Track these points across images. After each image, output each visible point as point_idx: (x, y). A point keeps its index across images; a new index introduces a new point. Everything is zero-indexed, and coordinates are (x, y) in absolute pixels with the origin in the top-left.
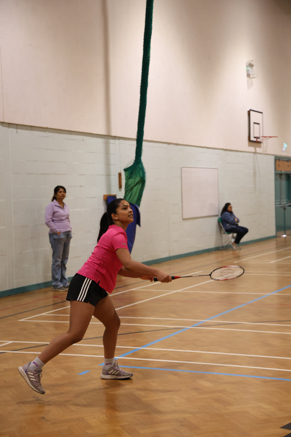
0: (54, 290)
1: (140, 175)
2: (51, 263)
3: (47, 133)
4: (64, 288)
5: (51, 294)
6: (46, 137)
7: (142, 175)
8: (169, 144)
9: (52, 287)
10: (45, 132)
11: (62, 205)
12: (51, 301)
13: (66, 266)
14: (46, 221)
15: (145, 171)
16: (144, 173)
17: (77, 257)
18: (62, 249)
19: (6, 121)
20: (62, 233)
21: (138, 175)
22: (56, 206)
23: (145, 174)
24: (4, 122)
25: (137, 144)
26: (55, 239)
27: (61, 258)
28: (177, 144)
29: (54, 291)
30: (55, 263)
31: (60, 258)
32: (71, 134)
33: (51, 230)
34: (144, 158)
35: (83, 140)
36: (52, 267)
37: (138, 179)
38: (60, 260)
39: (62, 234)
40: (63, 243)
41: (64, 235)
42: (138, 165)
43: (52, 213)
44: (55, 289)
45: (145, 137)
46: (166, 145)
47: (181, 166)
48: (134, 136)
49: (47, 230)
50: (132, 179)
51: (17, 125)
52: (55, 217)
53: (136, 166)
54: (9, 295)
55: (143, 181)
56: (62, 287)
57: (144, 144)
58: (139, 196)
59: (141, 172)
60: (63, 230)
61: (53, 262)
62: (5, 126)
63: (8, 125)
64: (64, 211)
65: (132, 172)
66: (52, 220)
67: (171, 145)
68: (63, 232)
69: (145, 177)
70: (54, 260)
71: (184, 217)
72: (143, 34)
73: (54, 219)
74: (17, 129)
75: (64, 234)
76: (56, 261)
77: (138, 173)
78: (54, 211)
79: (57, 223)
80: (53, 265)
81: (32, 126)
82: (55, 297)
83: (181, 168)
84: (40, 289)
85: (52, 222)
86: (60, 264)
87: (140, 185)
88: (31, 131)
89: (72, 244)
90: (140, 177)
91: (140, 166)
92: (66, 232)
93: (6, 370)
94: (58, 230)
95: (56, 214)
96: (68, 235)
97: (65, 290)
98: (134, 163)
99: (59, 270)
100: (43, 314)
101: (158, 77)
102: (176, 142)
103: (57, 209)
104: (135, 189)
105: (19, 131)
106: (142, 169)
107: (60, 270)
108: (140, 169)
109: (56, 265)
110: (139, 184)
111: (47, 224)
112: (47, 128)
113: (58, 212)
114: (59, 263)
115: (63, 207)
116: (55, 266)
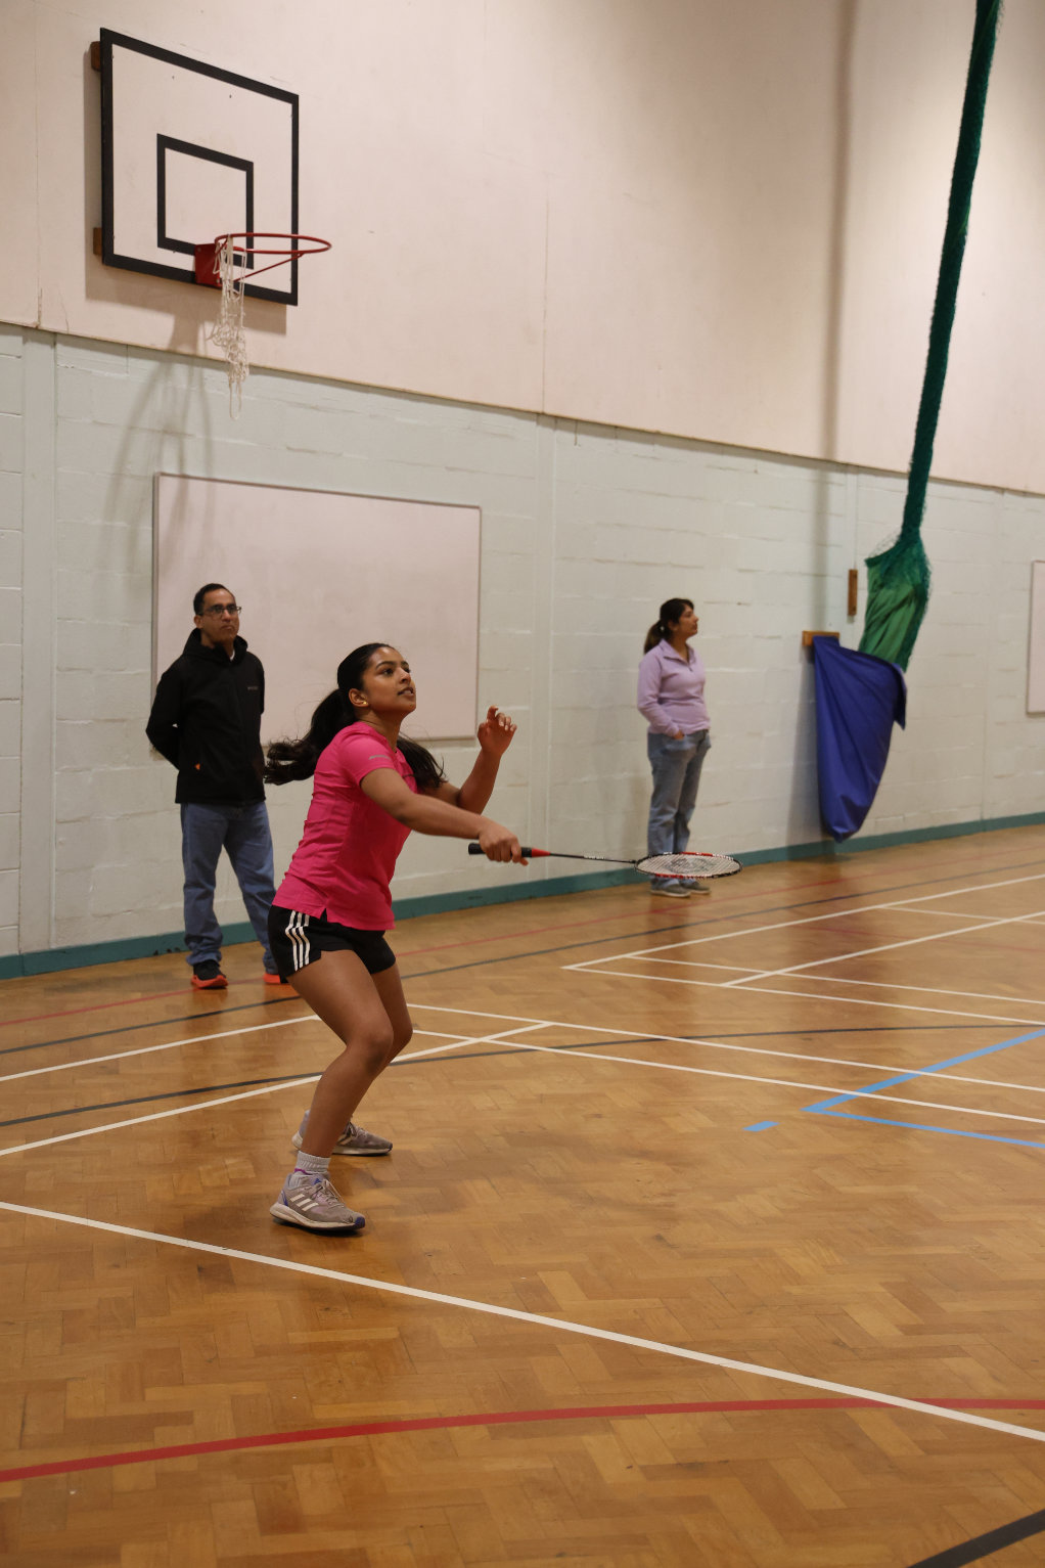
0: (653, 891)
1: (912, 579)
2: (646, 818)
3: (657, 447)
4: (682, 889)
5: (645, 902)
6: (654, 458)
7: (918, 580)
8: (1002, 490)
9: (650, 885)
10: (653, 443)
11: (687, 656)
12: (642, 923)
13: (691, 825)
14: (642, 705)
15: (929, 568)
16: (925, 573)
17: (717, 805)
18: (682, 781)
19: (549, 410)
20: (689, 735)
21: (908, 577)
22: (667, 658)
23: (928, 577)
24: (543, 414)
25: (911, 487)
26: (665, 752)
27: (677, 804)
28: (1025, 494)
29: (654, 894)
30: (660, 818)
31: (673, 806)
32: (722, 453)
33: (654, 726)
34: (927, 531)
35: (756, 472)
36: (650, 827)
37: (907, 590)
38: (675, 811)
39: (686, 738)
40: (686, 762)
41: (691, 741)
42: (908, 550)
43: (658, 681)
44: (657, 889)
45: (935, 470)
46: (991, 493)
47: (1034, 558)
48: (904, 464)
49: (645, 725)
50: (889, 588)
51: (577, 421)
52: (666, 690)
53: (904, 551)
54: (531, 898)
55: (920, 597)
56: (676, 885)
57: (931, 489)
58: (905, 639)
59: (917, 571)
60: (690, 728)
61: (651, 813)
62: (545, 425)
63: (553, 421)
64: (691, 670)
65: (889, 569)
66: (656, 700)
67: (1007, 495)
68: (689, 733)
69: (928, 586)
70: (657, 810)
71: (1033, 708)
72: (951, 166)
73: (664, 695)
74: (575, 432)
75: (692, 738)
76: (663, 812)
77: (909, 573)
78: (663, 675)
79: (675, 707)
80: (652, 822)
81: (616, 427)
82: (655, 911)
83: (1032, 565)
84: (615, 886)
85: (657, 705)
86: (673, 821)
87: (913, 607)
88: (613, 442)
89: (709, 766)
90: (913, 585)
91: (915, 551)
92: (698, 732)
93: (541, 1098)
94: (676, 727)
95: (673, 681)
96: (701, 740)
97: (682, 895)
98: (898, 544)
99: (668, 836)
100: (628, 956)
101: (984, 294)
102: (1021, 487)
103: (671, 668)
104: (896, 618)
105: (582, 438)
106: (921, 562)
107: (672, 837)
108: (915, 560)
109: (662, 822)
110: (909, 605)
111: (645, 711)
112: (657, 434)
113: (675, 675)
114: (669, 818)
115: (688, 658)
116: (657, 824)
